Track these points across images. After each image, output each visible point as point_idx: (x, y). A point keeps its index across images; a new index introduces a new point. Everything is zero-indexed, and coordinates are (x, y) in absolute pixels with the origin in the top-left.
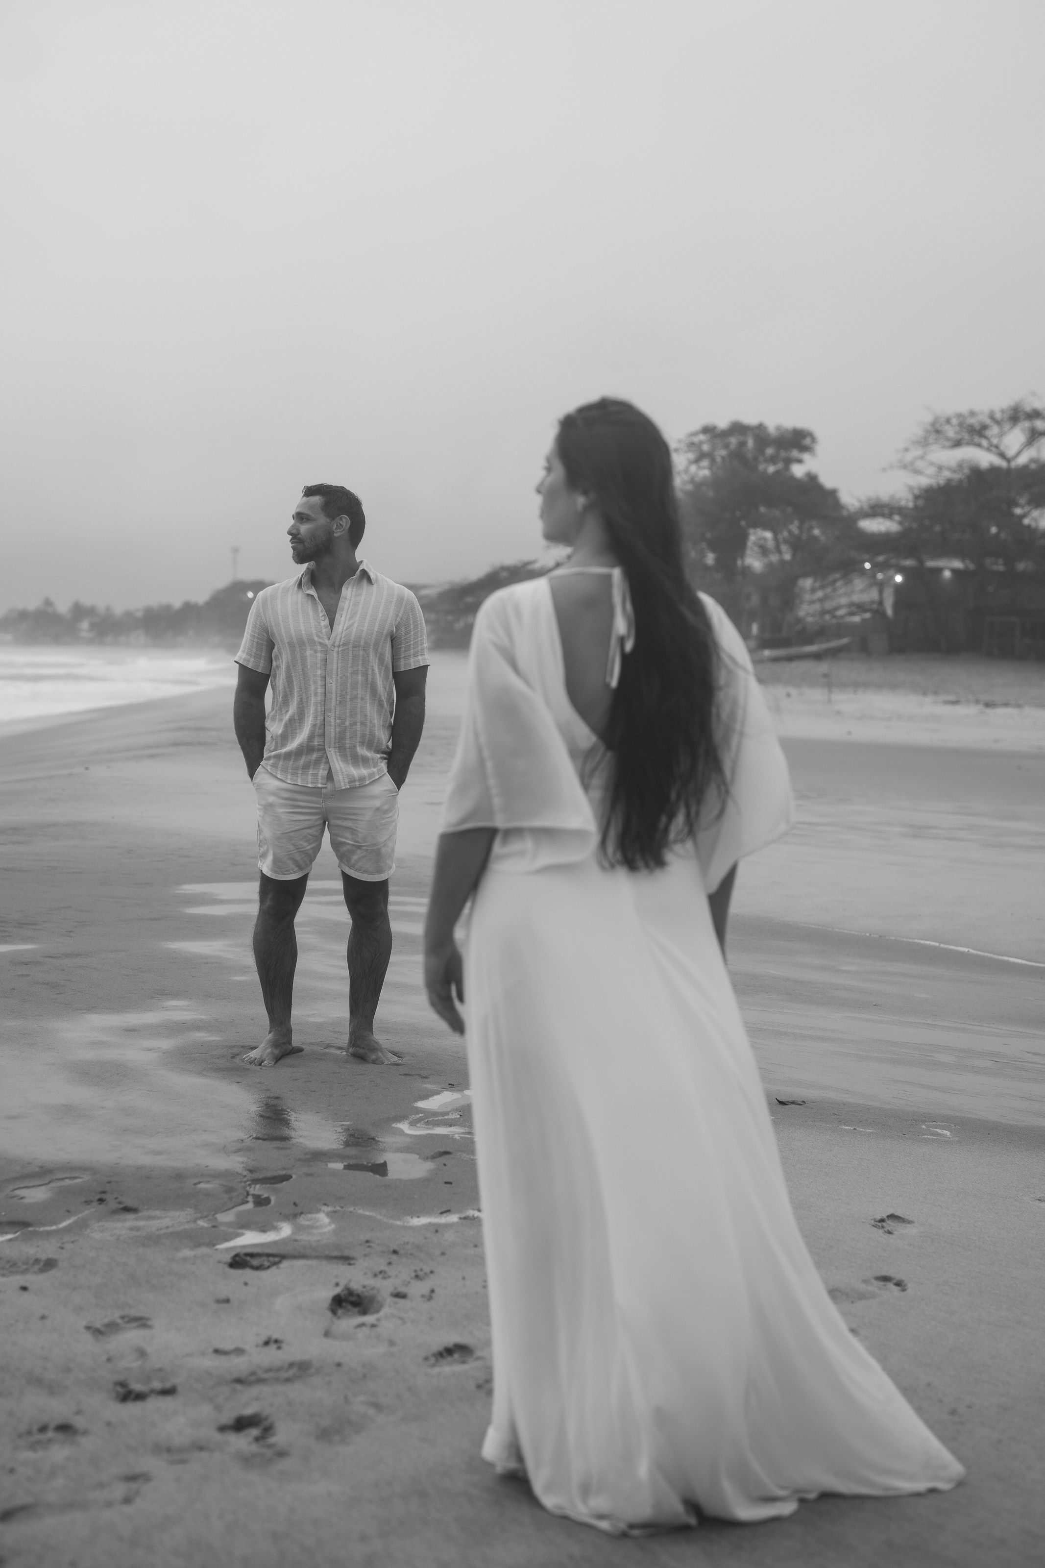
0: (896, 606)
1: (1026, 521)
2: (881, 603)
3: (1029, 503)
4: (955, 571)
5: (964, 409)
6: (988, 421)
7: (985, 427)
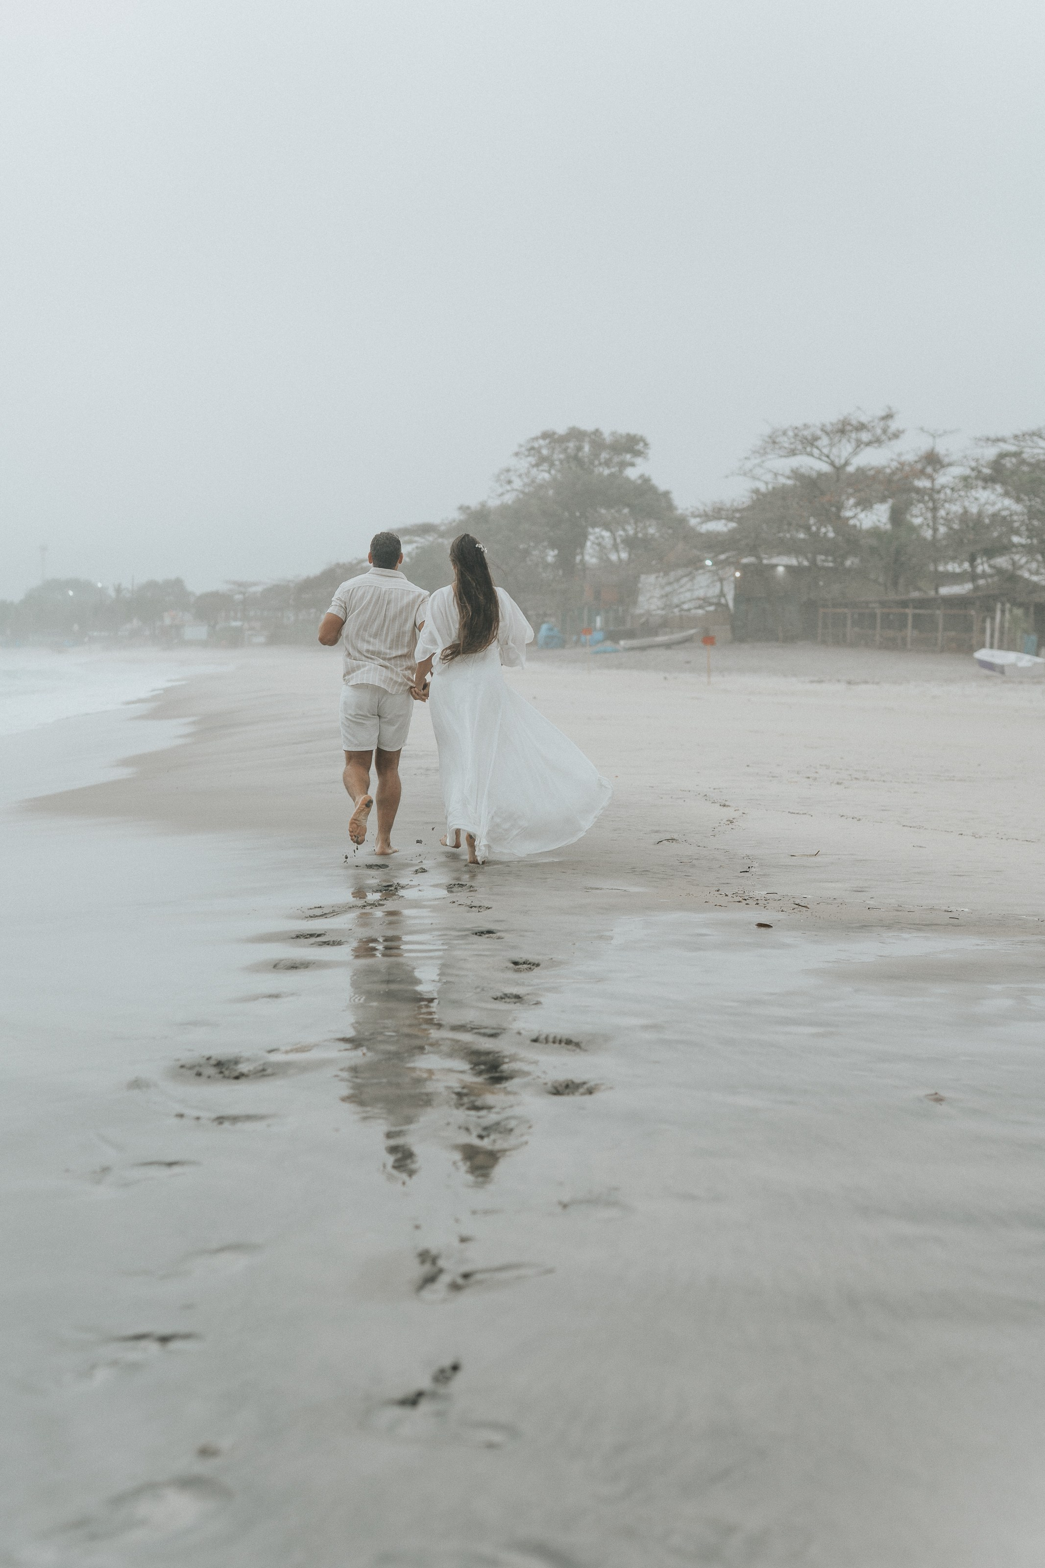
0: (736, 600)
1: (852, 522)
2: (722, 594)
3: (857, 505)
4: (788, 568)
5: (799, 423)
6: (819, 433)
7: (816, 438)
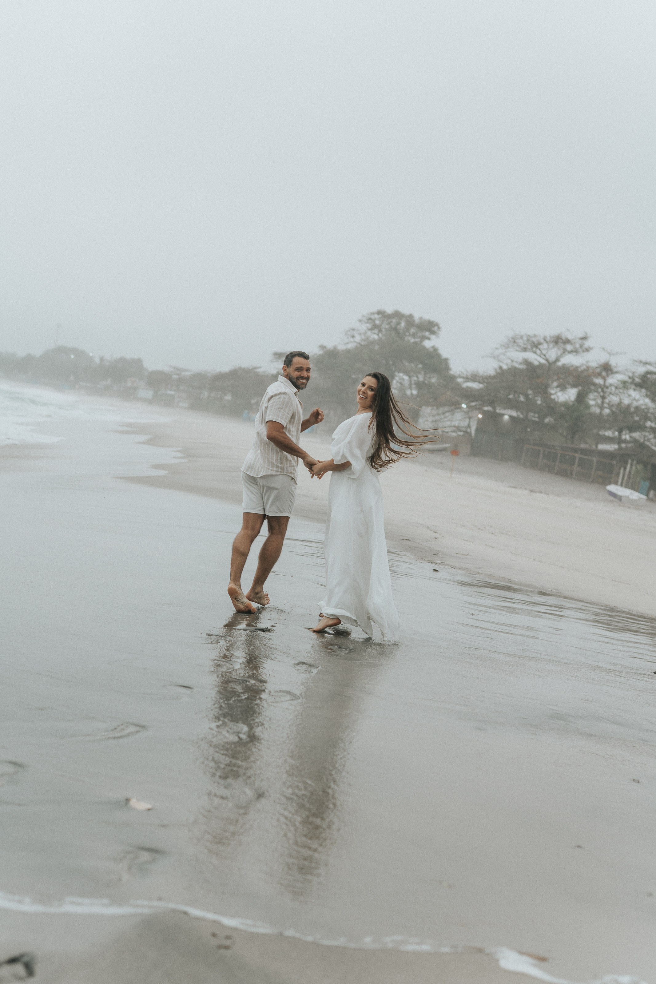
0: (477, 430)
1: (553, 397)
2: (469, 426)
3: (557, 387)
4: (511, 417)
5: (531, 333)
6: (542, 341)
7: (540, 344)
